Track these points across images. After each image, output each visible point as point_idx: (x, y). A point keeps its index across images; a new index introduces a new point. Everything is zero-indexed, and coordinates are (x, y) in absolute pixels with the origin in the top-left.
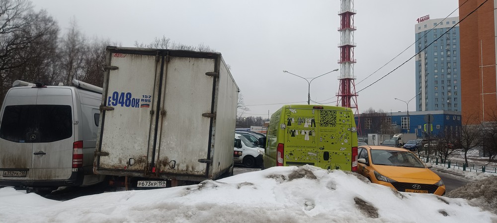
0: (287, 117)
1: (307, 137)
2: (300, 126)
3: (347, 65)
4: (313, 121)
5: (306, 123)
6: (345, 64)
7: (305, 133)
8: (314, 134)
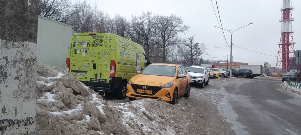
0: (73, 41)
1: (84, 54)
2: (80, 47)
3: (287, 22)
4: (88, 43)
5: (84, 45)
6: (285, 22)
7: (83, 51)
8: (88, 52)
